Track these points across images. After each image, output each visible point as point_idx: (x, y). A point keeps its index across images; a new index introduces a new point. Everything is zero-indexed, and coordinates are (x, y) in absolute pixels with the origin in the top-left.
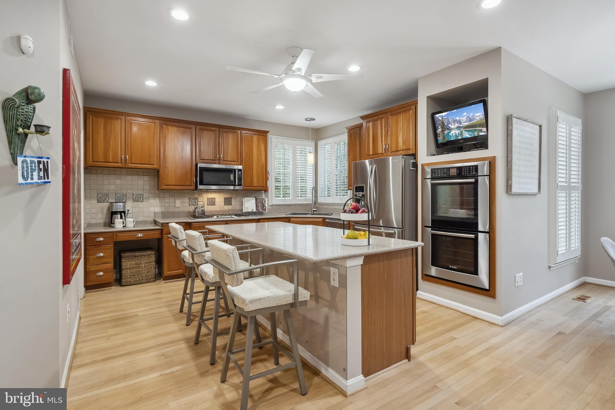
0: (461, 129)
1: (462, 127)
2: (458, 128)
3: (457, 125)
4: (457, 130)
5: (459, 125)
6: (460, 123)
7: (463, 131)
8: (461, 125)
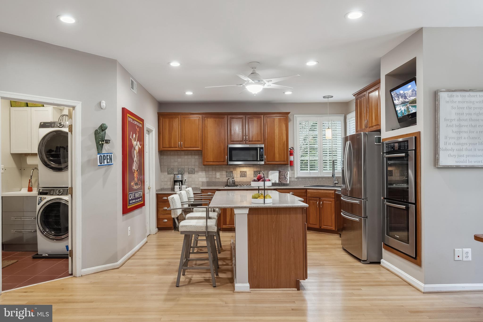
0: (407, 105)
1: (408, 102)
2: (404, 103)
3: (401, 100)
4: (403, 106)
5: (404, 99)
6: (405, 98)
7: (410, 107)
8: (407, 100)
